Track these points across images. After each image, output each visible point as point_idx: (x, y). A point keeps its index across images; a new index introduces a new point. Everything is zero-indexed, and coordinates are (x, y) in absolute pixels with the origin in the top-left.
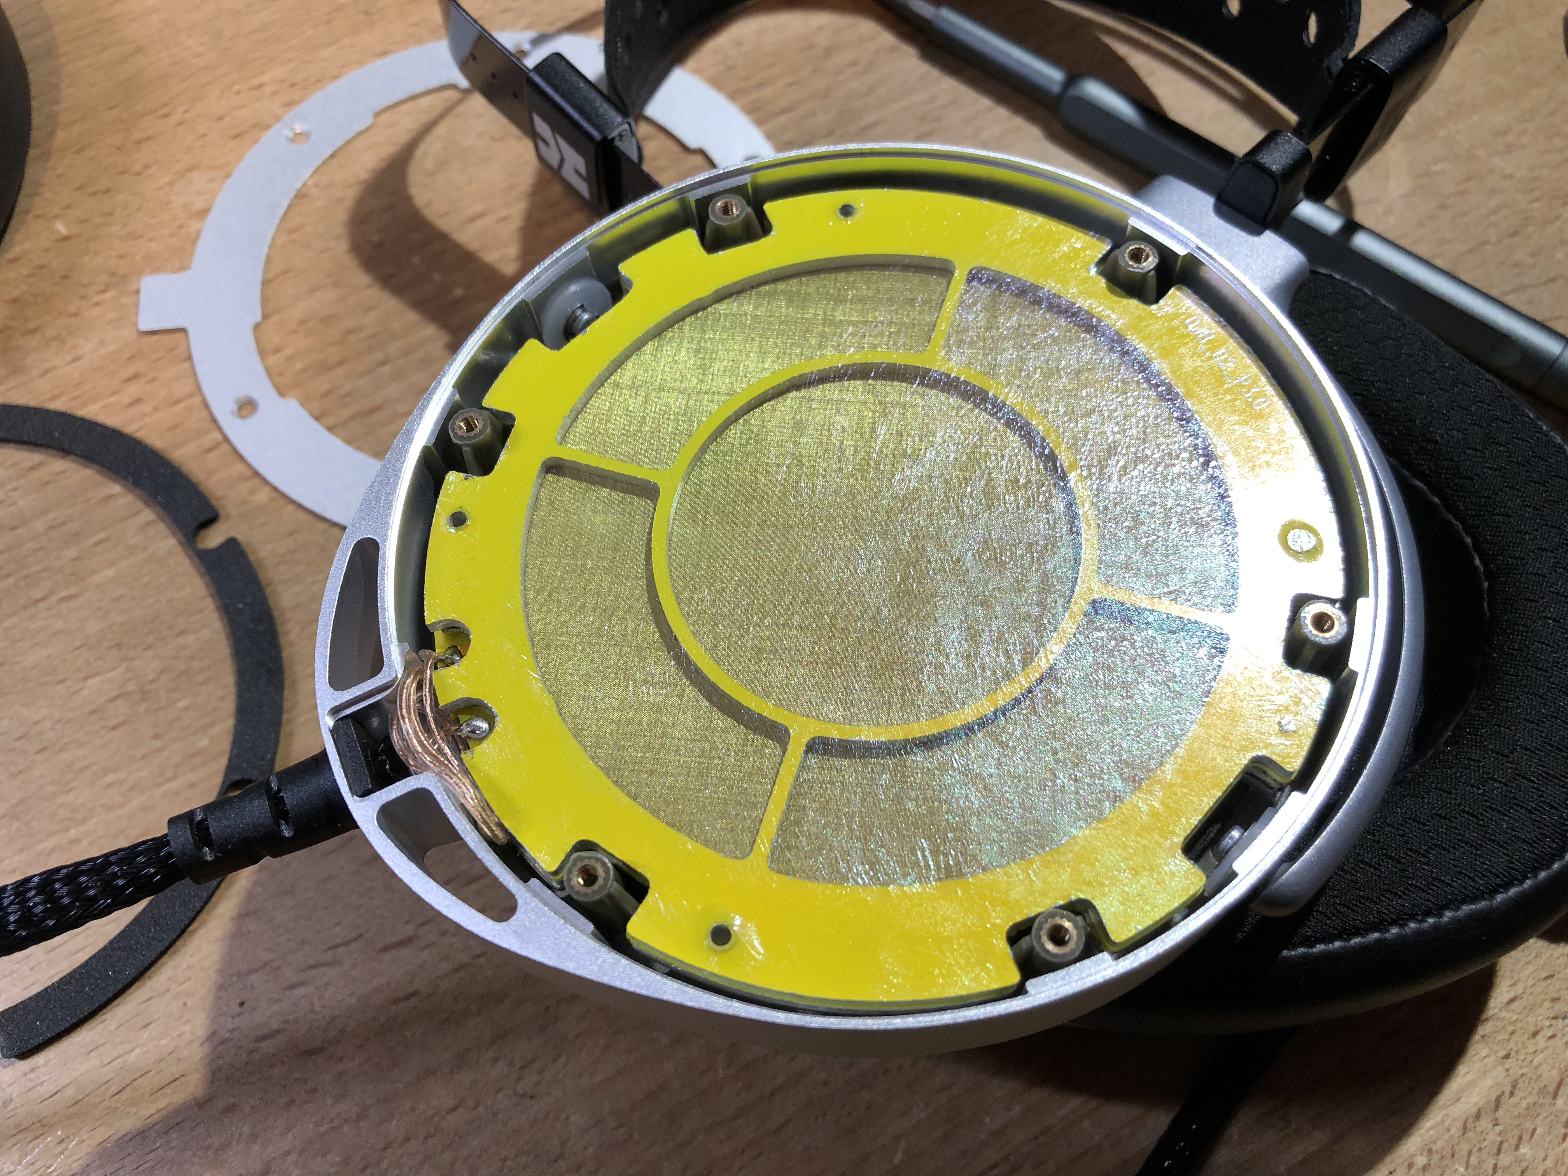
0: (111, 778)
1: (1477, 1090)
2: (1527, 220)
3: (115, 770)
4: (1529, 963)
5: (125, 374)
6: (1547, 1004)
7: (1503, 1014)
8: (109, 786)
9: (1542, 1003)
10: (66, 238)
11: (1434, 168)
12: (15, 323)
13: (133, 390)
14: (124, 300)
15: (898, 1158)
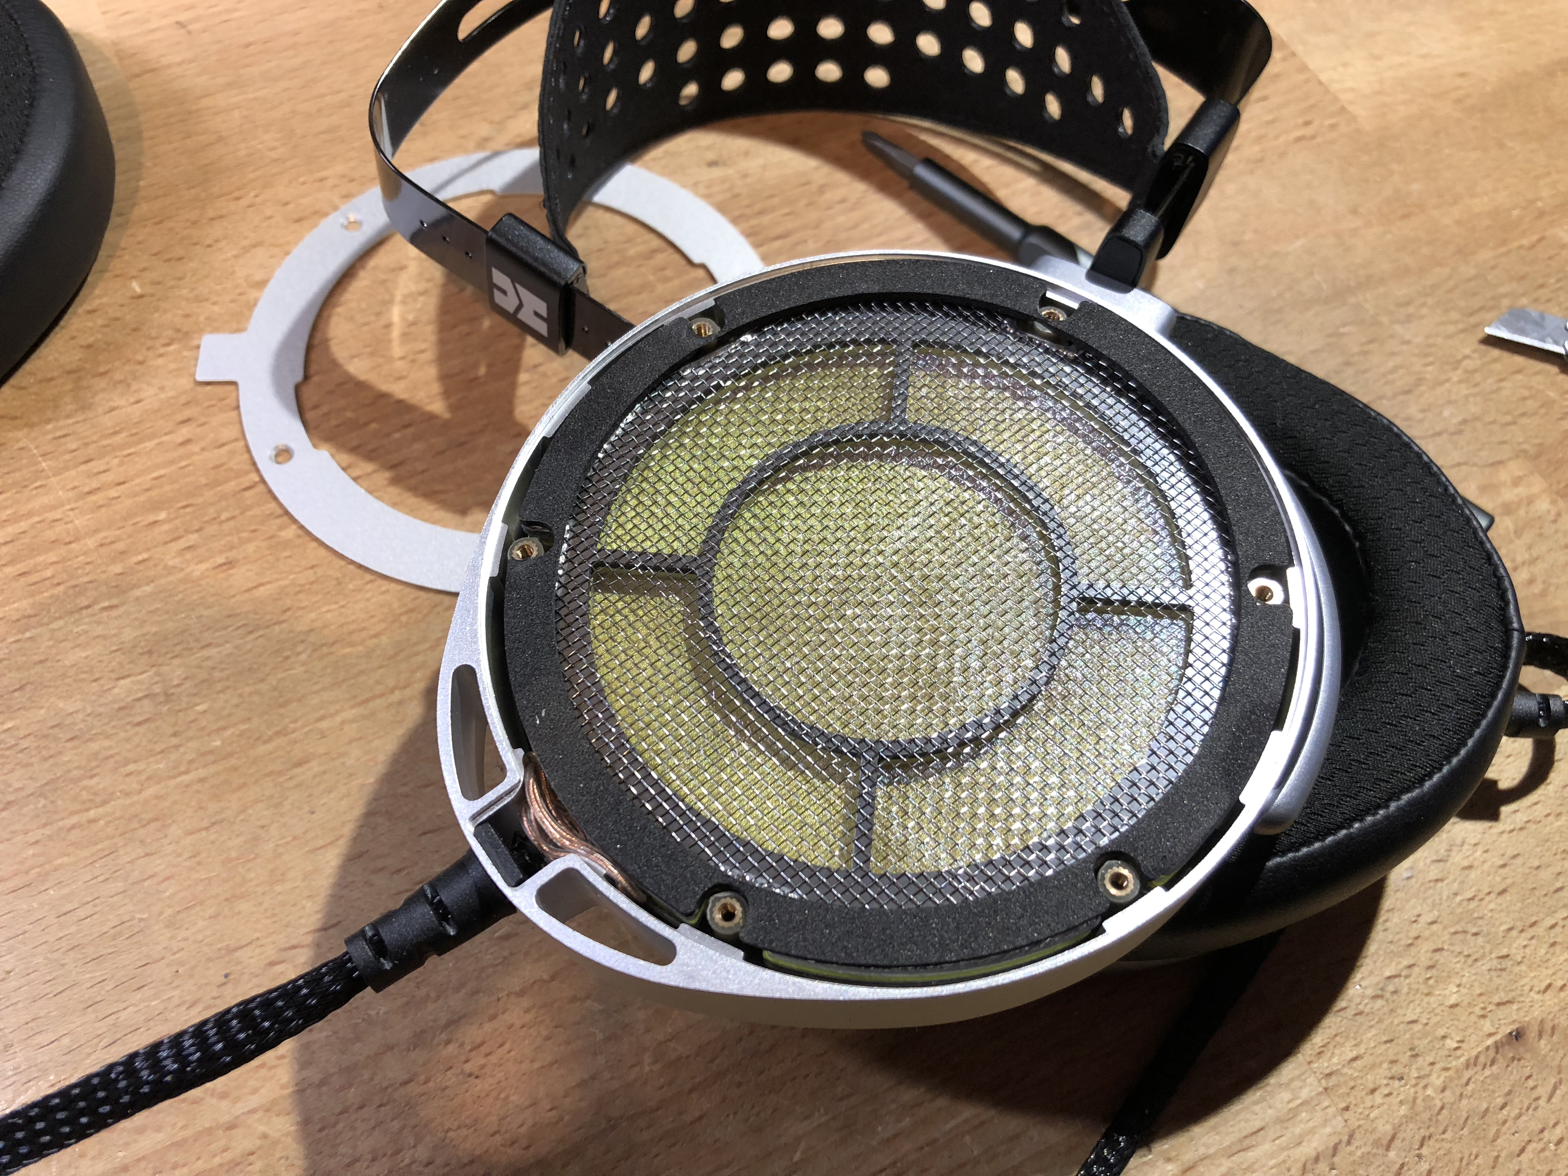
0: (131, 767)
1: (1317, 1136)
2: (1419, 381)
3: (135, 762)
4: (1372, 1027)
5: (180, 417)
6: (1385, 1066)
7: (1346, 1070)
8: (128, 775)
9: (1381, 1064)
10: (141, 296)
11: (1342, 330)
12: (88, 366)
13: (185, 432)
14: (185, 353)
15: (797, 1157)
